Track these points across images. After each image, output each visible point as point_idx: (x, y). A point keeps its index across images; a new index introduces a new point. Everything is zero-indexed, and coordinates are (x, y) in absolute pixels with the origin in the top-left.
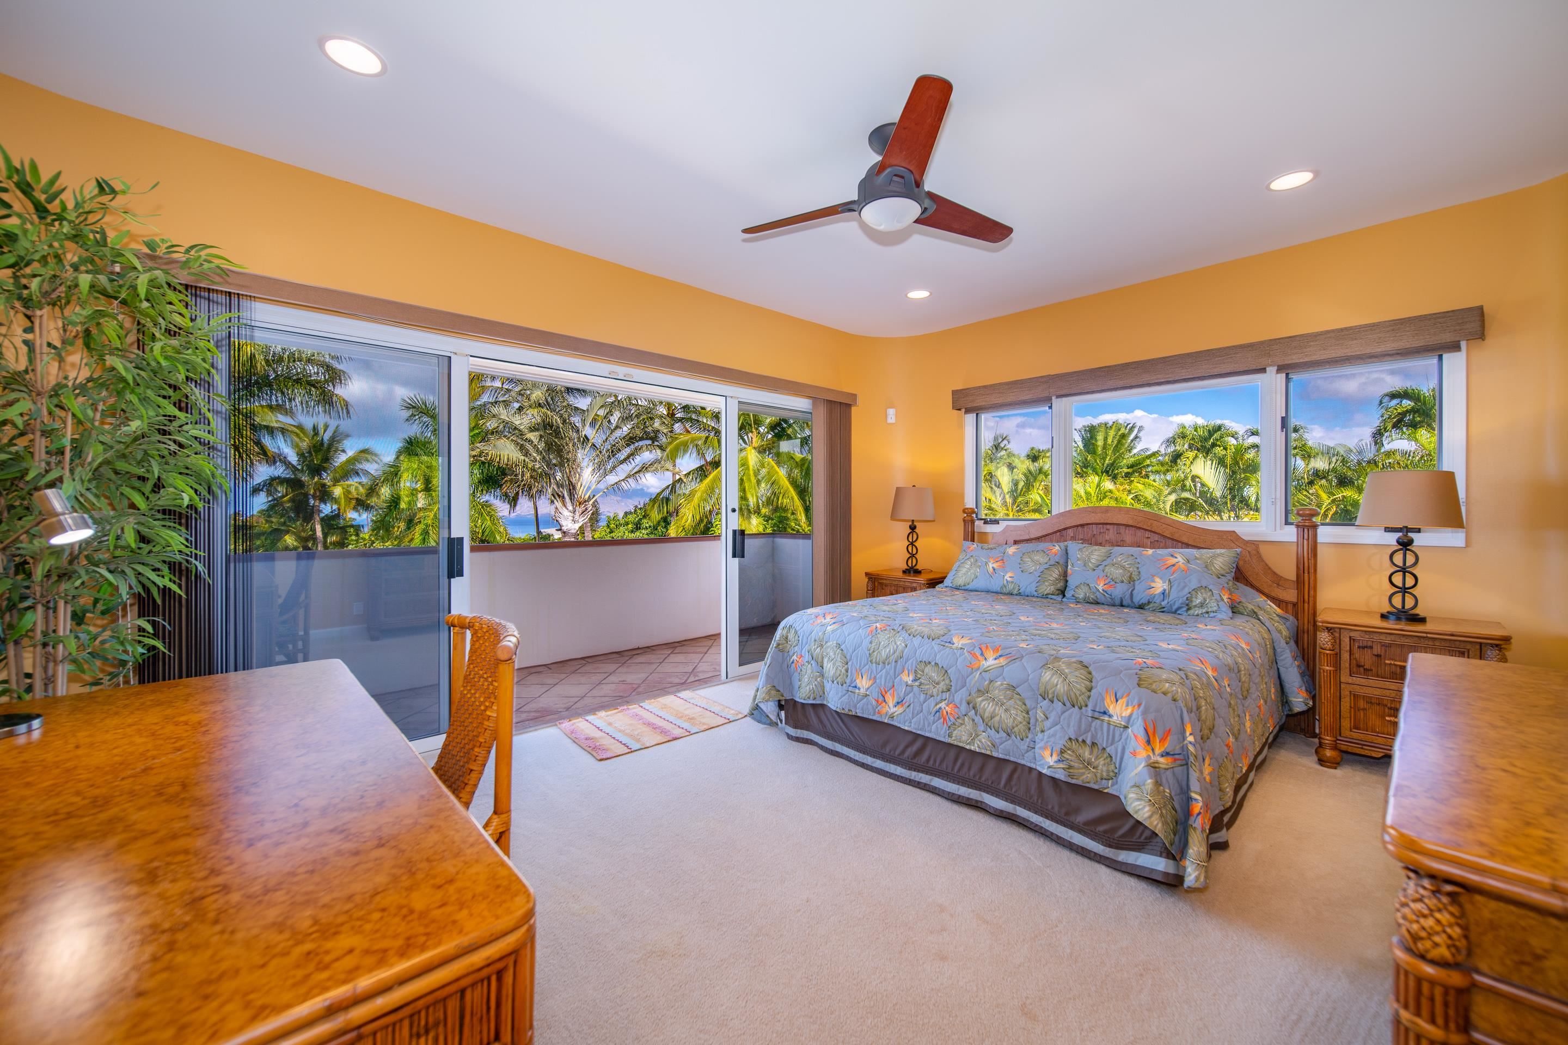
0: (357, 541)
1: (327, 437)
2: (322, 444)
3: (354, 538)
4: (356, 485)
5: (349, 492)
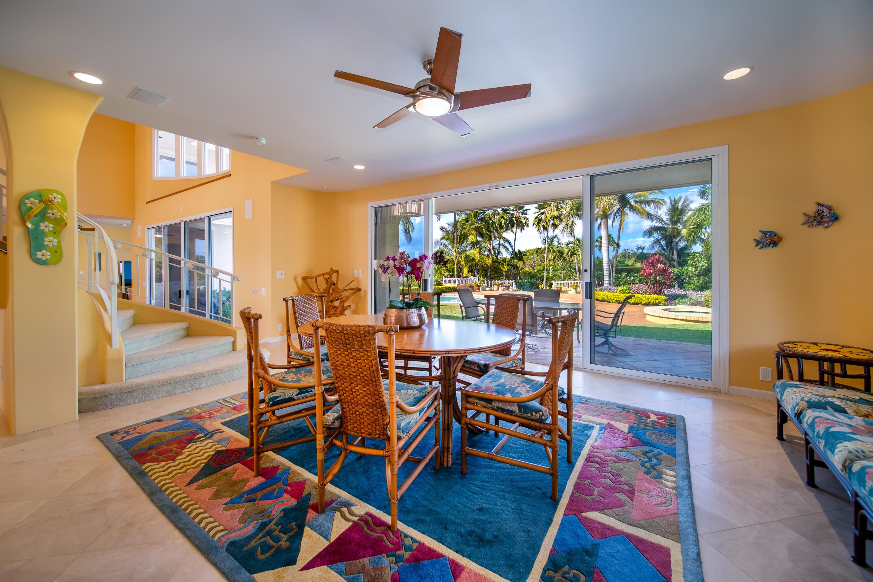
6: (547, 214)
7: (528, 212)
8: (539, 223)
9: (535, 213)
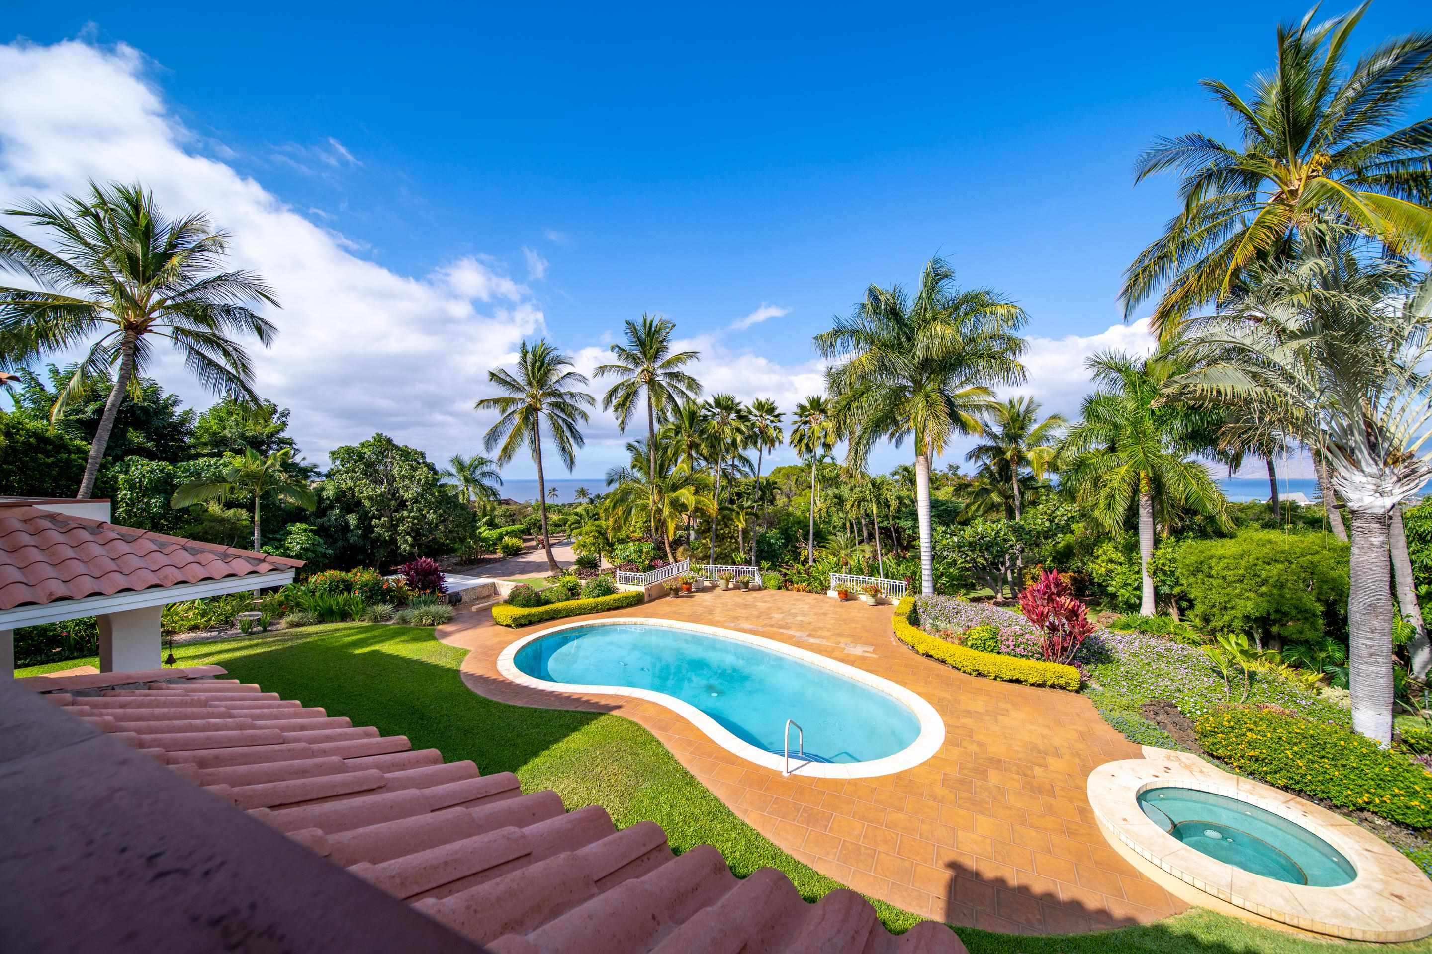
0: (1047, 501)
1: (1022, 409)
2: (1018, 415)
3: (1044, 498)
4: (1047, 450)
5: (1042, 457)
6: (813, 425)
7: (782, 418)
8: (800, 440)
9: (795, 423)
